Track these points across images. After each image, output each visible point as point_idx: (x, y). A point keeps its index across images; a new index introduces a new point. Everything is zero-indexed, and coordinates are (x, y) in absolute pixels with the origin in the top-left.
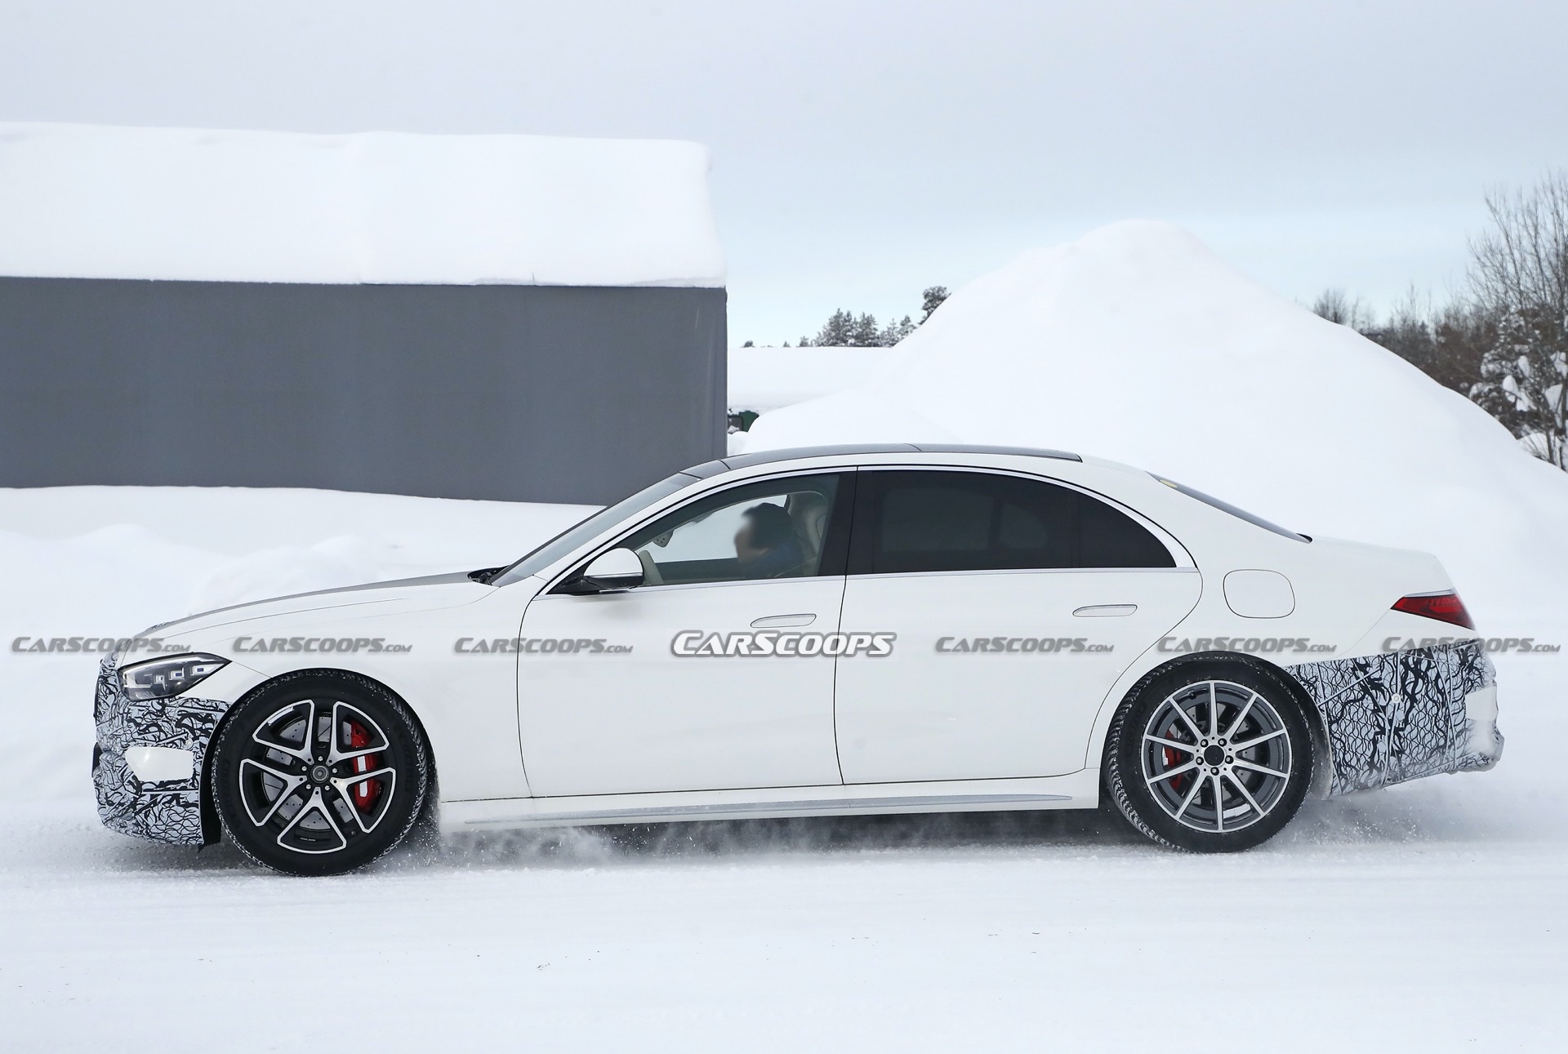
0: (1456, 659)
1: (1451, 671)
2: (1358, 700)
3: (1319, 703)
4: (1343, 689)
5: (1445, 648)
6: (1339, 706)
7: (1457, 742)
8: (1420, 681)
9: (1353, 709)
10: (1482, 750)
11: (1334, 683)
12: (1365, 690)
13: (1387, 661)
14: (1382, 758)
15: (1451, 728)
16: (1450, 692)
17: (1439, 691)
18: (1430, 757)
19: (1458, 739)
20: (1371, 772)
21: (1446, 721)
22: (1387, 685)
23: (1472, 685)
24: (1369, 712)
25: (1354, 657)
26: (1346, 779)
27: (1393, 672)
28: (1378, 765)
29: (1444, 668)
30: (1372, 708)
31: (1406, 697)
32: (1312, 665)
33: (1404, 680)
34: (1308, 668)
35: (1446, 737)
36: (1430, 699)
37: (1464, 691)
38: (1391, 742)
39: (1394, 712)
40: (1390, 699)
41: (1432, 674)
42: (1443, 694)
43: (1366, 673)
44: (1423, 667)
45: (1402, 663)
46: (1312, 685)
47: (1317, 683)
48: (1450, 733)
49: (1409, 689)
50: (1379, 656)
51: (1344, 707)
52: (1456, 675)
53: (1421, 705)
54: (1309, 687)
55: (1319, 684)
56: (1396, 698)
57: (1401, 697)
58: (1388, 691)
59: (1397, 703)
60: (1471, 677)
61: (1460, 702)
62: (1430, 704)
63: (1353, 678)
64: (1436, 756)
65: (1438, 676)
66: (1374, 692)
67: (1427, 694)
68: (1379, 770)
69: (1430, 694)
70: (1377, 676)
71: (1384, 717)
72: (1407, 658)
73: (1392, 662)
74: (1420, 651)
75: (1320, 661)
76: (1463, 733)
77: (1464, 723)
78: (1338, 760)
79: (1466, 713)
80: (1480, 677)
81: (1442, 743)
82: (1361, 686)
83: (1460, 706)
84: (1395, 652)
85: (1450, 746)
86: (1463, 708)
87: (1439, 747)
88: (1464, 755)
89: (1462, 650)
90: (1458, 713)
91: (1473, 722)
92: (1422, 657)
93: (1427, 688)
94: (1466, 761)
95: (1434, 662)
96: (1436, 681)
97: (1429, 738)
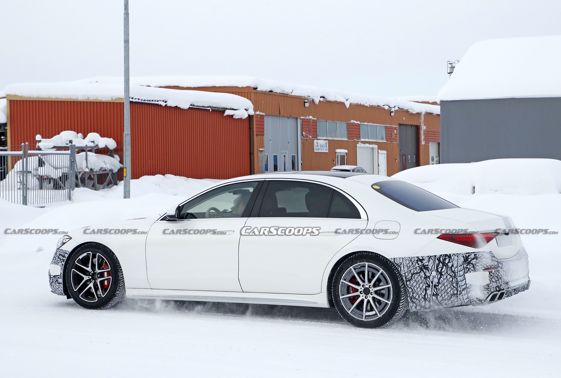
0: (462, 259)
1: (459, 264)
2: (418, 273)
3: (402, 273)
4: (412, 268)
5: (458, 255)
6: (410, 275)
7: (463, 293)
8: (444, 267)
9: (416, 277)
10: (477, 297)
11: (408, 266)
12: (421, 269)
13: (431, 258)
14: (429, 296)
15: (459, 287)
16: (457, 272)
17: (453, 272)
18: (451, 298)
19: (464, 291)
20: (425, 303)
21: (457, 284)
22: (430, 268)
23: (469, 270)
24: (423, 278)
25: (418, 256)
26: (415, 303)
27: (434, 263)
28: (428, 299)
29: (456, 263)
30: (424, 277)
31: (438, 273)
32: (400, 258)
33: (437, 266)
34: (398, 259)
35: (457, 290)
36: (449, 275)
37: (464, 272)
38: (433, 291)
39: (433, 278)
40: (431, 273)
41: (450, 265)
43: (422, 262)
44: (447, 261)
45: (437, 259)
46: (399, 266)
47: (401, 265)
48: (459, 289)
49: (439, 270)
50: (428, 256)
51: (412, 275)
52: (461, 266)
53: (445, 277)
54: (398, 267)
55: (402, 266)
56: (434, 273)
57: (436, 273)
58: (430, 270)
59: (434, 275)
60: (468, 267)
61: (462, 276)
62: (449, 277)
63: (417, 264)
64: (454, 298)
65: (453, 265)
66: (425, 270)
67: (447, 272)
69: (448, 272)
70: (427, 264)
71: (429, 280)
72: (440, 258)
73: (433, 259)
74: (446, 255)
75: (403, 257)
76: (466, 289)
77: (465, 285)
78: (410, 296)
79: (466, 281)
80: (474, 267)
81: (456, 292)
82: (420, 267)
83: (463, 278)
84: (435, 255)
85: (460, 294)
86: (465, 279)
87: (454, 294)
88: (468, 298)
89: (466, 256)
90: (462, 281)
91: (471, 285)
92: (447, 258)
93: (447, 270)
94: (470, 301)
95: (452, 260)
96: (451, 267)
97: (449, 290)
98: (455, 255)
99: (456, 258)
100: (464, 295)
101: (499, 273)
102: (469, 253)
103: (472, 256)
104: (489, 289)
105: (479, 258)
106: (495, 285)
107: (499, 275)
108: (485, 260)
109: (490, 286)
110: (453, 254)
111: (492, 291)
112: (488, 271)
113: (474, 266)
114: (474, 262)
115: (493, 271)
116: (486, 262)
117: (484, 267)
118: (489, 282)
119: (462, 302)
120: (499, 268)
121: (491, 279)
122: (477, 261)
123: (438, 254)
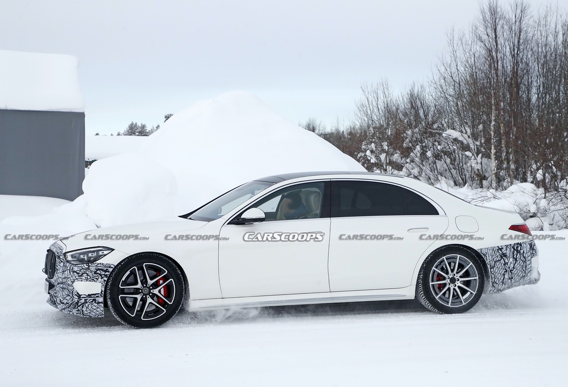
0: (529, 247)
1: (527, 250)
2: (499, 261)
3: (487, 261)
4: (495, 257)
5: (525, 243)
6: (494, 263)
8: (518, 254)
9: (498, 264)
11: (492, 255)
12: (502, 257)
14: (506, 280)
15: (527, 269)
16: (527, 257)
17: (524, 257)
18: (520, 280)
19: (529, 273)
20: (502, 285)
21: (526, 267)
22: (508, 255)
23: (533, 255)
24: (503, 265)
25: (498, 246)
26: (495, 288)
27: (510, 251)
28: (505, 283)
29: (525, 250)
30: (504, 263)
31: (514, 259)
32: (485, 249)
33: (513, 253)
34: (484, 249)
35: (525, 273)
36: (521, 260)
37: (531, 257)
38: (509, 275)
39: (510, 264)
40: (509, 260)
41: (522, 251)
43: (502, 251)
44: (519, 249)
48: (526, 271)
49: (515, 257)
50: (506, 245)
51: (495, 262)
52: (529, 251)
53: (519, 262)
54: (484, 256)
55: (487, 255)
57: (512, 259)
58: (508, 257)
59: (511, 261)
60: (533, 252)
61: (530, 261)
62: (521, 262)
63: (498, 253)
64: (522, 279)
65: (524, 252)
66: (504, 258)
67: (520, 258)
68: (505, 284)
69: (521, 258)
70: (505, 252)
71: (507, 266)
72: (514, 246)
73: (509, 247)
74: (518, 244)
75: (487, 247)
76: (530, 271)
77: (531, 268)
78: (493, 281)
79: (532, 264)
81: (524, 275)
82: (500, 255)
84: (510, 244)
89: (530, 243)
90: (529, 264)
92: (519, 246)
93: (520, 256)
95: (522, 247)
96: (523, 254)
97: (520, 273)
99: (525, 245)
100: (529, 276)
110: (523, 242)
113: (536, 251)
123: (513, 243)
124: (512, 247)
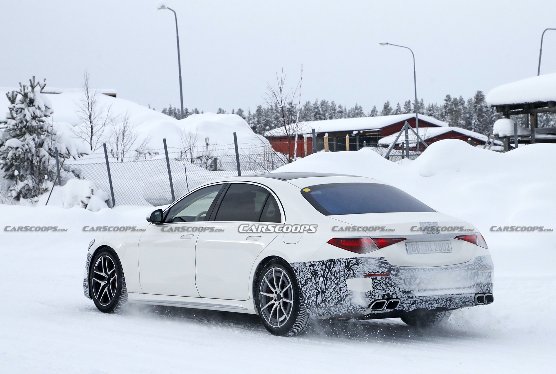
0: (344, 265)
1: (341, 269)
2: (310, 279)
3: (298, 278)
4: (306, 274)
5: (340, 260)
6: (304, 280)
7: (346, 300)
9: (309, 282)
10: (360, 304)
11: (303, 271)
12: (312, 275)
13: (320, 263)
14: (319, 303)
15: (342, 293)
16: (339, 278)
17: (335, 277)
18: (337, 305)
19: (346, 298)
20: (318, 309)
21: (340, 290)
22: (319, 273)
23: (349, 276)
24: (314, 284)
25: (311, 261)
26: (310, 310)
27: (322, 268)
28: (319, 306)
29: (339, 268)
30: (315, 282)
31: (324, 279)
32: (297, 263)
33: (324, 271)
34: (296, 264)
35: (341, 297)
36: (333, 280)
37: (345, 278)
38: (322, 297)
39: (321, 284)
40: (320, 279)
41: (334, 270)
42: (337, 279)
43: (313, 268)
44: (332, 266)
48: (342, 295)
50: (318, 261)
51: (306, 280)
53: (330, 282)
54: (296, 272)
55: (298, 271)
56: (322, 279)
58: (319, 276)
59: (322, 281)
60: (348, 273)
61: (344, 282)
62: (333, 282)
63: (309, 269)
65: (336, 271)
66: (315, 276)
69: (332, 278)
70: (316, 269)
71: (318, 286)
72: (327, 263)
73: (322, 264)
74: (332, 260)
75: (300, 261)
76: (347, 296)
77: (347, 291)
78: (306, 302)
79: (348, 287)
80: (353, 273)
81: (340, 299)
82: (311, 273)
83: (344, 284)
84: (323, 260)
85: (343, 301)
86: (346, 285)
87: (339, 301)
88: (352, 306)
89: (347, 261)
90: (344, 287)
91: (352, 292)
92: (332, 263)
93: (331, 275)
94: (354, 308)
95: (336, 265)
96: (334, 273)
97: (334, 296)
98: (338, 260)
99: (339, 263)
100: (347, 302)
101: (390, 280)
102: (351, 258)
103: (354, 261)
104: (373, 297)
105: (361, 264)
106: (382, 293)
107: (390, 282)
108: (368, 266)
109: (374, 294)
110: (337, 259)
111: (376, 298)
112: (370, 277)
113: (353, 271)
114: (354, 267)
115: (379, 278)
116: (369, 268)
117: (365, 273)
118: (372, 289)
119: (347, 309)
120: (390, 275)
121: (375, 286)
122: (358, 267)
123: (326, 259)
124: (325, 263)
